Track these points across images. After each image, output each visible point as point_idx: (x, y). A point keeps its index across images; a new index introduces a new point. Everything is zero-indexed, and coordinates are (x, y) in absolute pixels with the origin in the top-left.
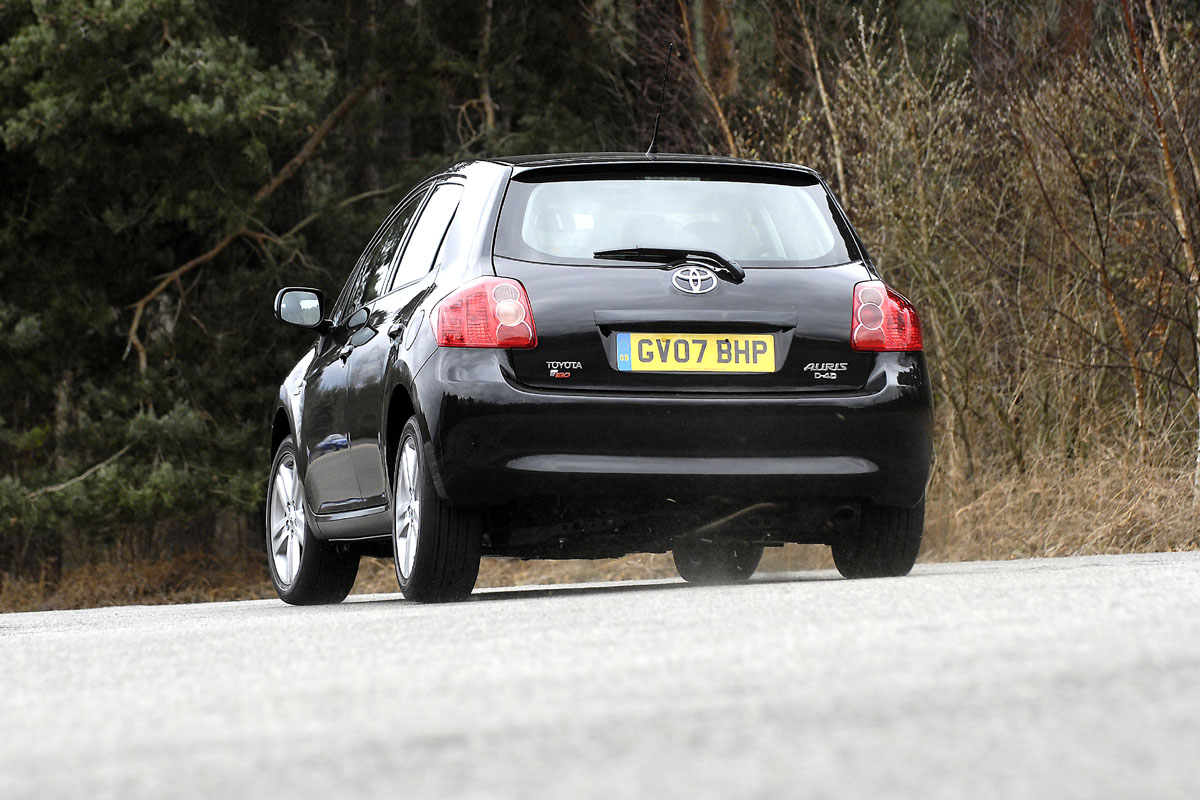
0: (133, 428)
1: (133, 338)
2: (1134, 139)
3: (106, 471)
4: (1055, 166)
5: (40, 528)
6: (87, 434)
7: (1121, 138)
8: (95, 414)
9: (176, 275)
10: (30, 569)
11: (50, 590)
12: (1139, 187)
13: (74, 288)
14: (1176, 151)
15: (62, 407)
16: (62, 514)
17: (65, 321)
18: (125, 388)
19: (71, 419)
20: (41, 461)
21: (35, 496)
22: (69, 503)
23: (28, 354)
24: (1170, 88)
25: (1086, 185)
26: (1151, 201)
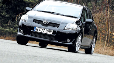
0: (15, 26)
1: (16, 18)
2: (105, 19)
3: (12, 29)
4: (98, 20)
5: (5, 33)
6: (11, 26)
7: (103, 19)
8: (12, 24)
9: (21, 14)
10: (3, 36)
11: (5, 38)
12: (104, 23)
13: (12, 13)
14: (108, 21)
15: (9, 23)
16: (7, 32)
17: (11, 16)
18: (15, 22)
19: (9, 24)
20: (6, 27)
21: (5, 30)
22: (8, 31)
23: (7, 18)
24: (109, 15)
25: (100, 22)
26: (105, 25)
